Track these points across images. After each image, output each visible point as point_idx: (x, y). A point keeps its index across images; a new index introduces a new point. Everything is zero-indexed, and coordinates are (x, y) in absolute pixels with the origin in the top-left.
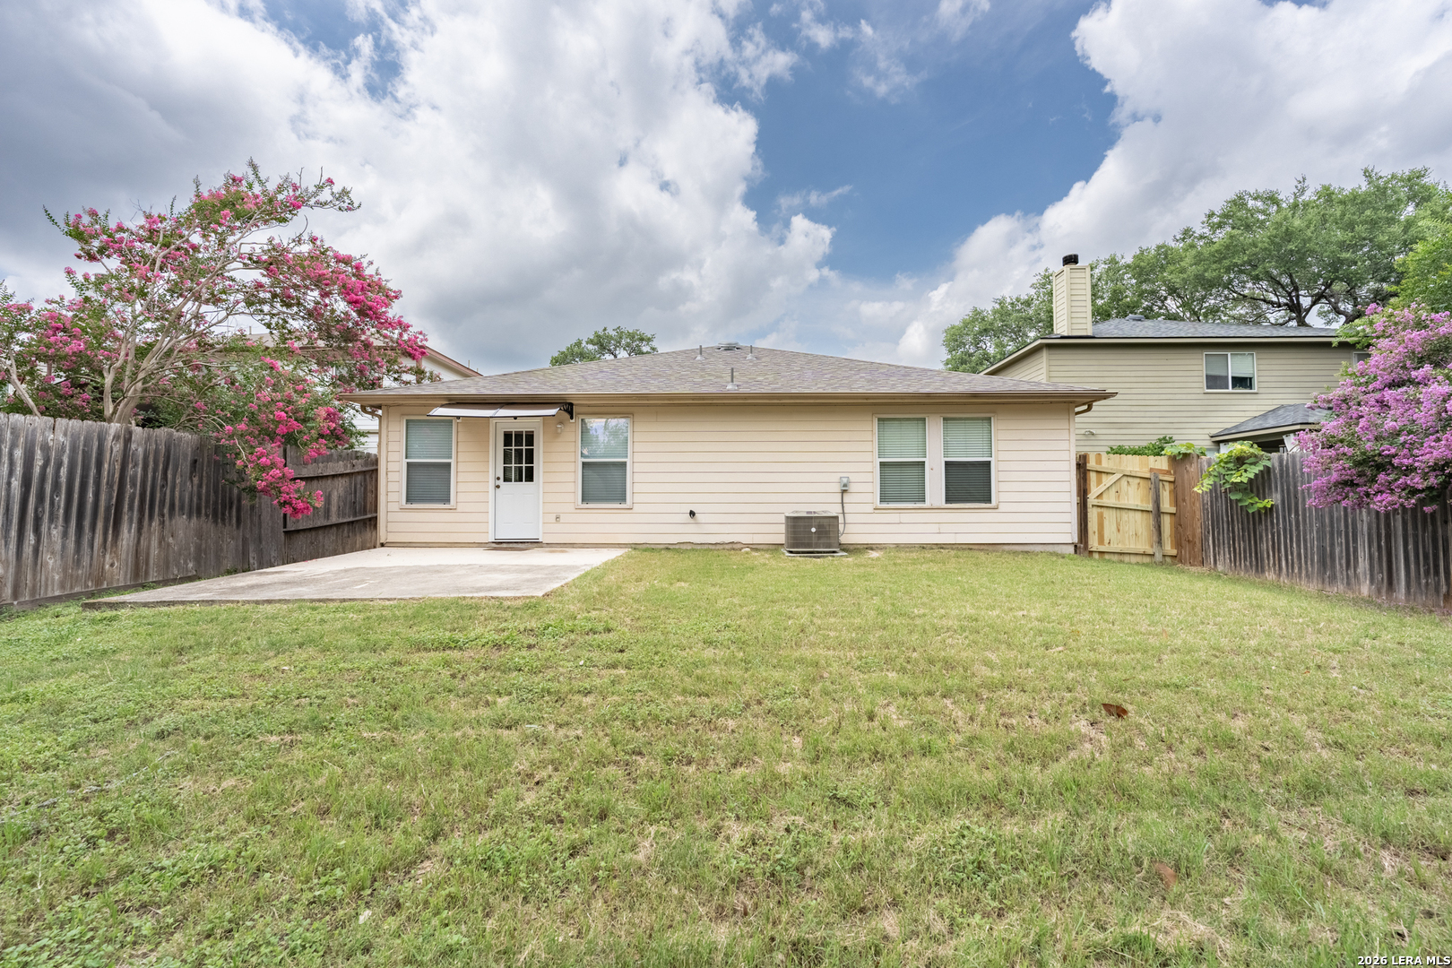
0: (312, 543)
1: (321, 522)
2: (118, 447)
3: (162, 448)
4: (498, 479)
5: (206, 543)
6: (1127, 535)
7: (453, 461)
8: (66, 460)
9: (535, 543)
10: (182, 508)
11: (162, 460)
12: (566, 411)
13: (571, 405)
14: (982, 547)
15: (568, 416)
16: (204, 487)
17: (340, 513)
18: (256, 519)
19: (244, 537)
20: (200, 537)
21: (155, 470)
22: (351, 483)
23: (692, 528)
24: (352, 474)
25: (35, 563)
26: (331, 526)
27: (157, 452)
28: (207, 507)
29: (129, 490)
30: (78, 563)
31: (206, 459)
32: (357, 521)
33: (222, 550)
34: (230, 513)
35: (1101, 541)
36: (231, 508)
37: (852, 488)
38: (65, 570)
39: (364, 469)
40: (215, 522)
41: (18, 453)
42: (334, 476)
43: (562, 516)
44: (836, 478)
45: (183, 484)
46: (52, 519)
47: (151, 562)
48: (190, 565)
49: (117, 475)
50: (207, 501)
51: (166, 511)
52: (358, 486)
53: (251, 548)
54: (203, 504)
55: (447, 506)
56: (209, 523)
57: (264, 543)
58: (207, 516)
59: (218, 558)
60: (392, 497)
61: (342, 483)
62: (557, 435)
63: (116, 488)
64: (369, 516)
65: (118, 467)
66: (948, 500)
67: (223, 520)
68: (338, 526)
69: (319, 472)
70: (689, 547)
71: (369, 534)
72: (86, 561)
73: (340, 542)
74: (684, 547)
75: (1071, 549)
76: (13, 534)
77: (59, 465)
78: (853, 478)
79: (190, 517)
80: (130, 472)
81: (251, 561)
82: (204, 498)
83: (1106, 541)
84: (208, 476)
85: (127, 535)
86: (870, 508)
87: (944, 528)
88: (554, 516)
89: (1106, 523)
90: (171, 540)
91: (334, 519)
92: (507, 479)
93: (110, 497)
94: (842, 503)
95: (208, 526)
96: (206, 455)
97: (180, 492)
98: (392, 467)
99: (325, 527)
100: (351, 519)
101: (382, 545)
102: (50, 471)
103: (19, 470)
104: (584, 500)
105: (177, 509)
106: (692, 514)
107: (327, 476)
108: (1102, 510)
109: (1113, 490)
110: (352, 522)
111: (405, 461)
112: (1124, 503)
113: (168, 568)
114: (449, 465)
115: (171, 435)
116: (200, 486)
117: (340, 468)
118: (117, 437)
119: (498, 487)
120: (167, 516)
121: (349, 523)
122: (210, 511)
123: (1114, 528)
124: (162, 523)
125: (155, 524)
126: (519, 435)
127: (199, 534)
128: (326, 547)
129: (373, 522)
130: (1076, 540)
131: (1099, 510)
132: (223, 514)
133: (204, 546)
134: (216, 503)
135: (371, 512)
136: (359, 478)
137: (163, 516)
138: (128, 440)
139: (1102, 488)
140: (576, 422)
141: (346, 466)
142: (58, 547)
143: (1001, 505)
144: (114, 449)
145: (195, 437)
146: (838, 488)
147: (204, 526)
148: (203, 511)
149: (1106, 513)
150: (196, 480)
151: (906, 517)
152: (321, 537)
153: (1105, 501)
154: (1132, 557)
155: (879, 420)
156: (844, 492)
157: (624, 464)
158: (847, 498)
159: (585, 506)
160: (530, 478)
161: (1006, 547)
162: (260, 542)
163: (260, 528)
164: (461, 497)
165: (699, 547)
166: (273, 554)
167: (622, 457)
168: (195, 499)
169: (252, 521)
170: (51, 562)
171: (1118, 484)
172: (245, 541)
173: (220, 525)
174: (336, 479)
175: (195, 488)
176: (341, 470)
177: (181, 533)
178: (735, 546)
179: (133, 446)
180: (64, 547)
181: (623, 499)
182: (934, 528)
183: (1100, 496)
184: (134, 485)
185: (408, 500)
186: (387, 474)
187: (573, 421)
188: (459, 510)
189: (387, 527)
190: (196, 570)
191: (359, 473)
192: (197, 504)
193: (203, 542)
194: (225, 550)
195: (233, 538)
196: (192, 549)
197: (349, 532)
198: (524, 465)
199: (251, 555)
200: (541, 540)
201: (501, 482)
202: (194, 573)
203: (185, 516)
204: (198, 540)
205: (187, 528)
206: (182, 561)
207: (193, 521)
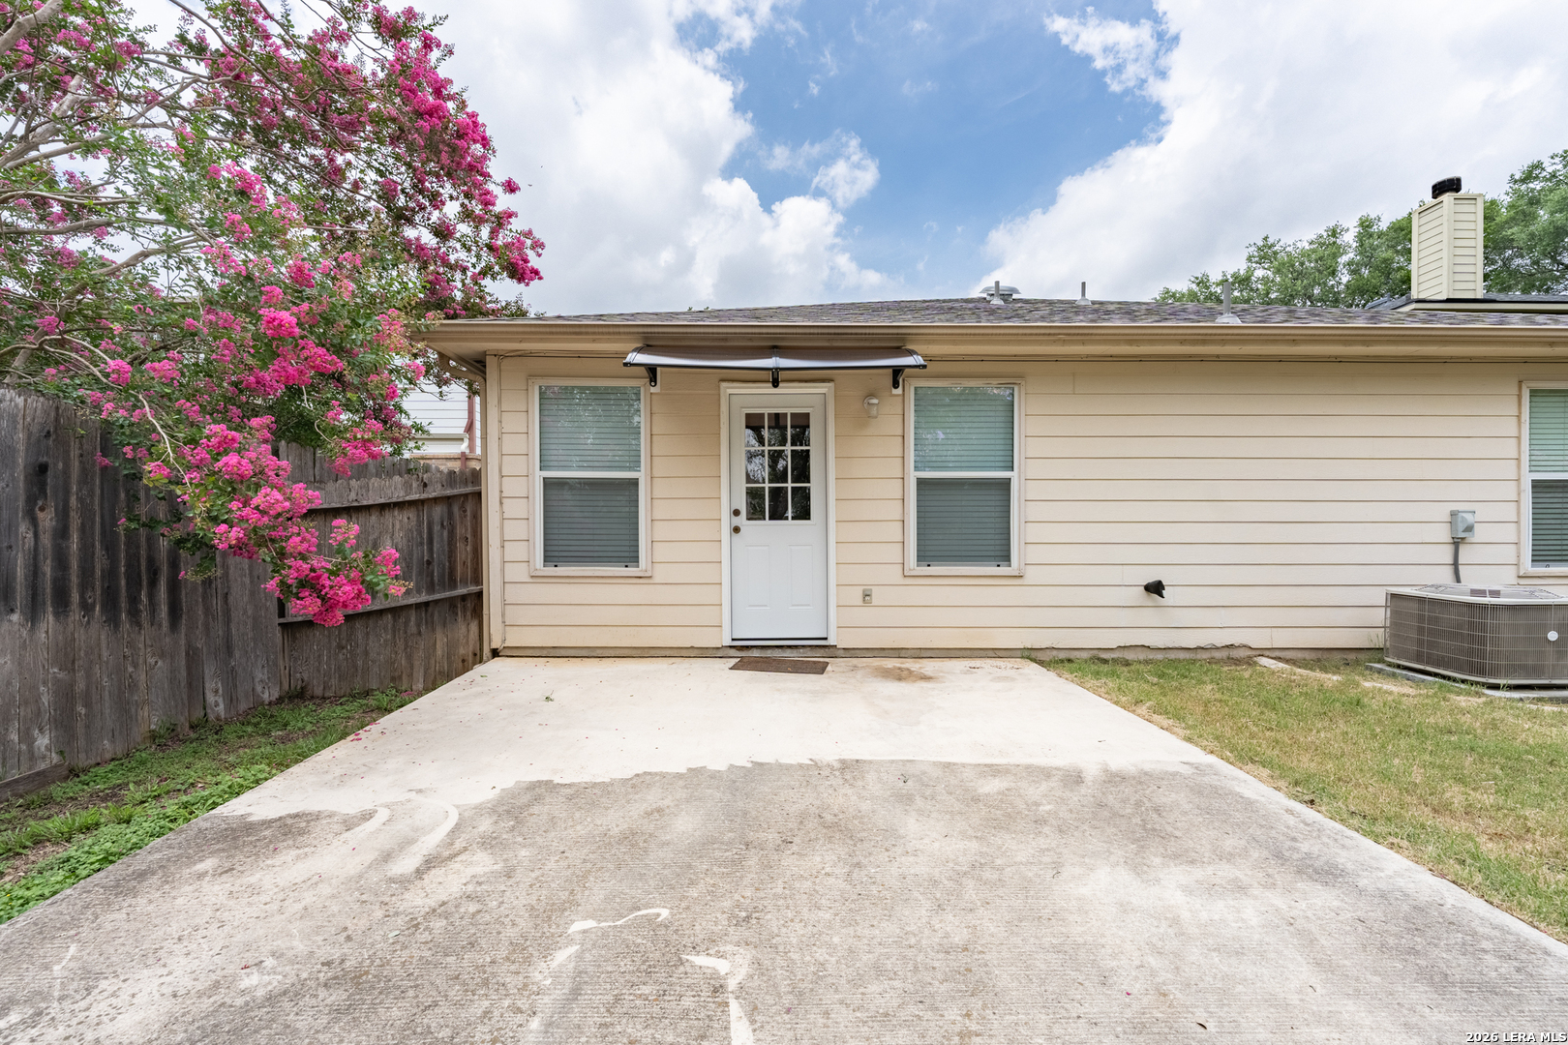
0: (341, 647)
4: (737, 513)
5: (88, 676)
7: (641, 475)
9: (820, 648)
15: (887, 380)
16: (75, 537)
18: (217, 603)
19: (189, 646)
22: (420, 523)
23: (1149, 617)
24: (422, 502)
28: (85, 585)
31: (76, 465)
32: (436, 602)
33: (133, 686)
34: (151, 596)
36: (153, 583)
37: (1476, 533)
39: (449, 492)
40: (113, 621)
42: (383, 507)
43: (875, 591)
44: (1442, 512)
48: (42, 741)
50: (86, 571)
52: (437, 528)
53: (209, 670)
54: (74, 579)
55: (631, 571)
56: (95, 626)
57: (237, 654)
58: (86, 607)
59: (125, 709)
60: (515, 551)
61: (401, 520)
62: (863, 418)
64: (461, 591)
67: (134, 613)
68: (396, 611)
69: (351, 499)
70: (1141, 655)
71: (463, 629)
73: (401, 644)
74: (1130, 655)
78: (1483, 512)
79: (33, 613)
81: (211, 698)
82: (74, 564)
84: (86, 511)
88: (858, 592)
92: (755, 512)
94: (1456, 564)
95: (90, 633)
96: (74, 453)
98: (513, 487)
99: (369, 614)
100: (424, 598)
101: (495, 653)
104: (922, 557)
106: (1156, 588)
107: (368, 508)
110: (427, 604)
111: (539, 476)
114: (635, 483)
116: (62, 532)
117: (395, 489)
119: (736, 530)
121: (418, 606)
122: (96, 596)
126: (777, 420)
127: (66, 656)
128: (373, 655)
129: (474, 605)
132: (134, 600)
133: (81, 686)
134: (111, 574)
135: (465, 582)
136: (438, 511)
140: (906, 393)
141: (408, 486)
145: (37, 403)
146: (1444, 534)
147: (81, 635)
148: (75, 597)
150: (47, 519)
152: (360, 635)
155: (1534, 393)
156: (1457, 543)
157: (1007, 485)
159: (924, 570)
160: (803, 513)
162: (229, 649)
163: (228, 621)
164: (662, 552)
165: (1159, 656)
167: (1003, 468)
168: (48, 569)
169: (207, 610)
172: (193, 658)
173: (126, 625)
174: (387, 514)
175: (46, 541)
176: (399, 495)
178: (1235, 654)
181: (1004, 556)
185: (549, 558)
186: (501, 503)
187: (899, 391)
188: (656, 580)
189: (503, 615)
190: (61, 753)
191: (436, 500)
192: (55, 581)
193: (80, 675)
194: (142, 685)
195: (162, 656)
196: (45, 700)
197: (418, 625)
198: (789, 485)
199: (210, 685)
200: (831, 642)
201: (742, 520)
202: (55, 758)
203: (15, 617)
204: (61, 675)
205: (24, 646)
206: (15, 737)
207: (43, 626)
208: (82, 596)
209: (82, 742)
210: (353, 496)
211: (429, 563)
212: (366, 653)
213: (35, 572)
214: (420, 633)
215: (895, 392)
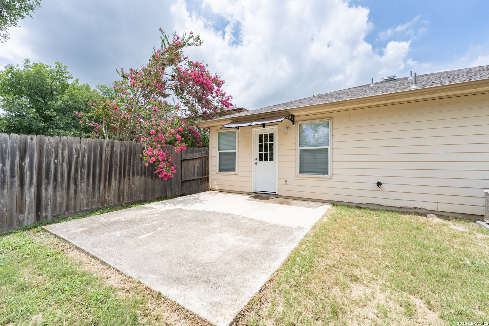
0: (189, 186)
1: (192, 178)
2: (109, 149)
3: (128, 149)
4: (256, 159)
5: (148, 187)
7: (236, 151)
8: (86, 155)
9: (274, 195)
10: (137, 173)
11: (128, 154)
12: (290, 119)
13: (293, 116)
15: (291, 123)
17: (198, 175)
20: (146, 184)
21: (125, 158)
22: (201, 162)
23: (379, 194)
24: (202, 157)
25: (75, 197)
26: (195, 180)
27: (125, 151)
28: (148, 172)
29: (114, 166)
30: (94, 196)
32: (203, 178)
33: (155, 189)
38: (88, 199)
39: (205, 155)
40: (152, 178)
41: (66, 153)
42: (196, 159)
43: (289, 181)
45: (138, 163)
46: (82, 178)
47: (125, 195)
48: (142, 196)
49: (109, 160)
50: (149, 170)
51: (131, 174)
52: (203, 163)
53: (167, 188)
54: (147, 171)
55: (234, 173)
56: (149, 178)
57: (173, 186)
58: (148, 176)
59: (154, 193)
60: (214, 168)
61: (198, 161)
62: (285, 134)
63: (108, 165)
65: (109, 157)
68: (197, 179)
71: (206, 185)
72: (97, 195)
73: (198, 186)
74: (371, 207)
76: (65, 185)
77: (83, 157)
79: (141, 176)
80: (114, 159)
81: (167, 193)
85: (114, 184)
88: (284, 180)
90: (133, 186)
91: (196, 177)
92: (261, 159)
93: (106, 170)
95: (149, 180)
97: (137, 166)
99: (193, 180)
100: (201, 177)
101: (211, 190)
102: (80, 159)
103: (66, 159)
104: (301, 172)
105: (135, 173)
106: (379, 184)
110: (202, 178)
111: (218, 152)
113: (132, 197)
114: (235, 153)
118: (107, 145)
119: (256, 164)
121: (200, 179)
122: (150, 174)
124: (129, 179)
125: (126, 179)
126: (266, 136)
128: (194, 188)
129: (207, 179)
133: (147, 188)
135: (207, 175)
136: (204, 159)
137: (130, 176)
138: (113, 146)
140: (296, 127)
142: (85, 190)
144: (107, 149)
147: (147, 180)
148: (147, 174)
152: (192, 184)
157: (326, 150)
159: (302, 175)
160: (272, 159)
162: (171, 185)
164: (240, 169)
166: (176, 190)
167: (325, 145)
170: (82, 196)
172: (165, 185)
173: (154, 179)
176: (198, 156)
177: (137, 183)
178: (419, 211)
179: (115, 149)
180: (87, 190)
181: (325, 172)
184: (116, 164)
185: (220, 170)
186: (212, 158)
187: (294, 125)
188: (239, 175)
189: (212, 181)
190: (144, 198)
191: (203, 157)
192: (144, 171)
193: (147, 186)
194: (156, 189)
195: (160, 185)
196: (142, 189)
197: (200, 183)
198: (269, 152)
199: (167, 191)
200: (277, 194)
201: (258, 161)
202: (143, 199)
203: (139, 176)
204: (145, 186)
205: (140, 181)
206: (138, 194)
207: (142, 178)
208: (148, 174)
209: (147, 197)
210: (192, 157)
211: (202, 170)
212: (193, 188)
214: (200, 185)
215: (293, 126)
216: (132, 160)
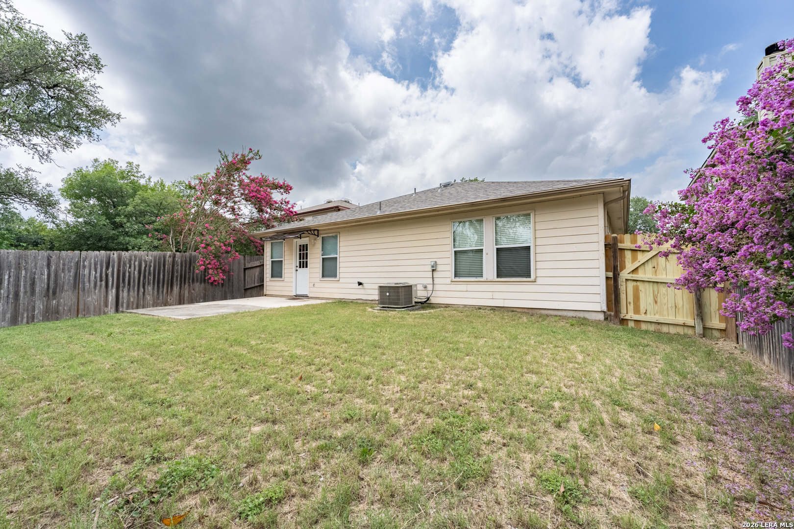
1: (253, 285)
2: (171, 260)
3: (188, 259)
6: (665, 307)
7: (283, 259)
8: (152, 265)
9: (306, 297)
10: (197, 280)
11: (188, 263)
13: (317, 230)
14: (524, 310)
15: (316, 236)
17: (258, 282)
18: (231, 284)
19: (225, 291)
20: (205, 290)
21: (186, 267)
22: (260, 270)
23: (362, 291)
25: (144, 298)
26: (255, 287)
27: (186, 261)
29: (175, 274)
30: (158, 298)
32: (260, 285)
33: (215, 295)
35: (637, 310)
37: (439, 268)
38: (154, 300)
40: (212, 285)
41: (137, 263)
42: (256, 267)
43: (316, 284)
44: (428, 261)
46: (149, 284)
47: (185, 299)
48: (201, 300)
49: (171, 269)
51: (191, 281)
55: (281, 279)
56: (209, 285)
59: (214, 298)
60: (267, 275)
61: (257, 270)
62: (314, 244)
63: (171, 273)
64: (262, 283)
65: (171, 266)
66: (498, 276)
70: (361, 301)
71: (262, 290)
72: (161, 297)
73: (257, 293)
74: (359, 301)
75: (601, 317)
76: (136, 288)
77: (150, 266)
78: (438, 261)
79: (201, 283)
80: (176, 268)
83: (642, 310)
85: (176, 289)
86: (448, 281)
87: (496, 295)
88: (312, 284)
89: (642, 295)
90: (193, 290)
91: (256, 285)
92: (300, 266)
93: (169, 277)
94: (433, 278)
98: (267, 263)
101: (265, 295)
102: (147, 268)
103: (137, 269)
104: (323, 276)
105: (195, 280)
106: (360, 284)
107: (254, 267)
108: (638, 283)
109: (649, 267)
111: (271, 260)
112: (661, 277)
113: (192, 301)
114: (282, 261)
115: (191, 254)
117: (257, 263)
118: (170, 256)
119: (297, 270)
120: (191, 283)
123: (651, 300)
124: (189, 285)
125: (187, 286)
126: (303, 246)
127: (205, 289)
129: (263, 286)
130: (605, 308)
131: (635, 283)
133: (207, 292)
136: (262, 267)
138: (174, 257)
139: (637, 264)
140: (320, 239)
142: (151, 293)
143: (538, 280)
144: (169, 260)
146: (430, 269)
147: (207, 286)
149: (641, 286)
151: (471, 287)
152: (252, 291)
153: (640, 275)
154: (671, 328)
155: (455, 223)
156: (433, 270)
157: (336, 258)
158: (436, 274)
159: (323, 279)
160: (307, 267)
161: (543, 312)
162: (233, 292)
163: (233, 287)
164: (286, 275)
168: (203, 277)
169: (229, 285)
170: (149, 298)
171: (654, 260)
173: (214, 286)
177: (197, 289)
179: (176, 259)
180: (153, 293)
181: (335, 276)
182: (489, 295)
183: (635, 271)
184: (177, 272)
185: (272, 277)
186: (266, 266)
188: (285, 281)
189: (266, 287)
192: (204, 279)
195: (220, 291)
196: (202, 293)
197: (258, 289)
198: (305, 260)
200: (308, 295)
201: (298, 268)
203: (198, 283)
205: (199, 287)
210: (253, 265)
211: (261, 278)
212: (253, 295)
213: (201, 277)
214: (258, 291)
215: (318, 238)
216: (192, 269)
